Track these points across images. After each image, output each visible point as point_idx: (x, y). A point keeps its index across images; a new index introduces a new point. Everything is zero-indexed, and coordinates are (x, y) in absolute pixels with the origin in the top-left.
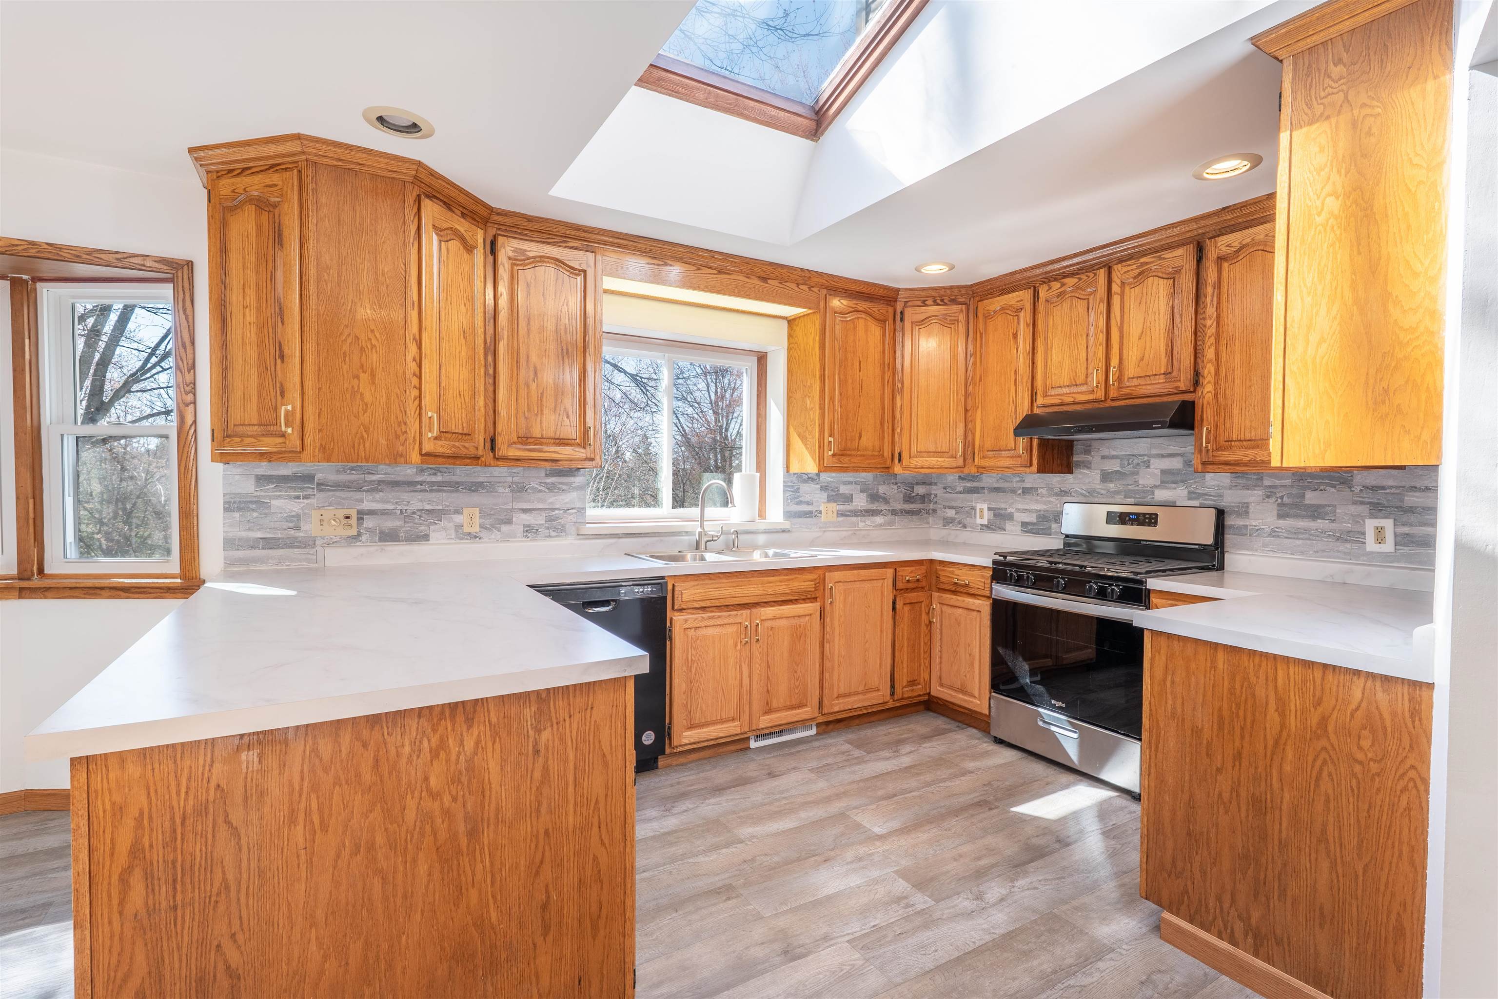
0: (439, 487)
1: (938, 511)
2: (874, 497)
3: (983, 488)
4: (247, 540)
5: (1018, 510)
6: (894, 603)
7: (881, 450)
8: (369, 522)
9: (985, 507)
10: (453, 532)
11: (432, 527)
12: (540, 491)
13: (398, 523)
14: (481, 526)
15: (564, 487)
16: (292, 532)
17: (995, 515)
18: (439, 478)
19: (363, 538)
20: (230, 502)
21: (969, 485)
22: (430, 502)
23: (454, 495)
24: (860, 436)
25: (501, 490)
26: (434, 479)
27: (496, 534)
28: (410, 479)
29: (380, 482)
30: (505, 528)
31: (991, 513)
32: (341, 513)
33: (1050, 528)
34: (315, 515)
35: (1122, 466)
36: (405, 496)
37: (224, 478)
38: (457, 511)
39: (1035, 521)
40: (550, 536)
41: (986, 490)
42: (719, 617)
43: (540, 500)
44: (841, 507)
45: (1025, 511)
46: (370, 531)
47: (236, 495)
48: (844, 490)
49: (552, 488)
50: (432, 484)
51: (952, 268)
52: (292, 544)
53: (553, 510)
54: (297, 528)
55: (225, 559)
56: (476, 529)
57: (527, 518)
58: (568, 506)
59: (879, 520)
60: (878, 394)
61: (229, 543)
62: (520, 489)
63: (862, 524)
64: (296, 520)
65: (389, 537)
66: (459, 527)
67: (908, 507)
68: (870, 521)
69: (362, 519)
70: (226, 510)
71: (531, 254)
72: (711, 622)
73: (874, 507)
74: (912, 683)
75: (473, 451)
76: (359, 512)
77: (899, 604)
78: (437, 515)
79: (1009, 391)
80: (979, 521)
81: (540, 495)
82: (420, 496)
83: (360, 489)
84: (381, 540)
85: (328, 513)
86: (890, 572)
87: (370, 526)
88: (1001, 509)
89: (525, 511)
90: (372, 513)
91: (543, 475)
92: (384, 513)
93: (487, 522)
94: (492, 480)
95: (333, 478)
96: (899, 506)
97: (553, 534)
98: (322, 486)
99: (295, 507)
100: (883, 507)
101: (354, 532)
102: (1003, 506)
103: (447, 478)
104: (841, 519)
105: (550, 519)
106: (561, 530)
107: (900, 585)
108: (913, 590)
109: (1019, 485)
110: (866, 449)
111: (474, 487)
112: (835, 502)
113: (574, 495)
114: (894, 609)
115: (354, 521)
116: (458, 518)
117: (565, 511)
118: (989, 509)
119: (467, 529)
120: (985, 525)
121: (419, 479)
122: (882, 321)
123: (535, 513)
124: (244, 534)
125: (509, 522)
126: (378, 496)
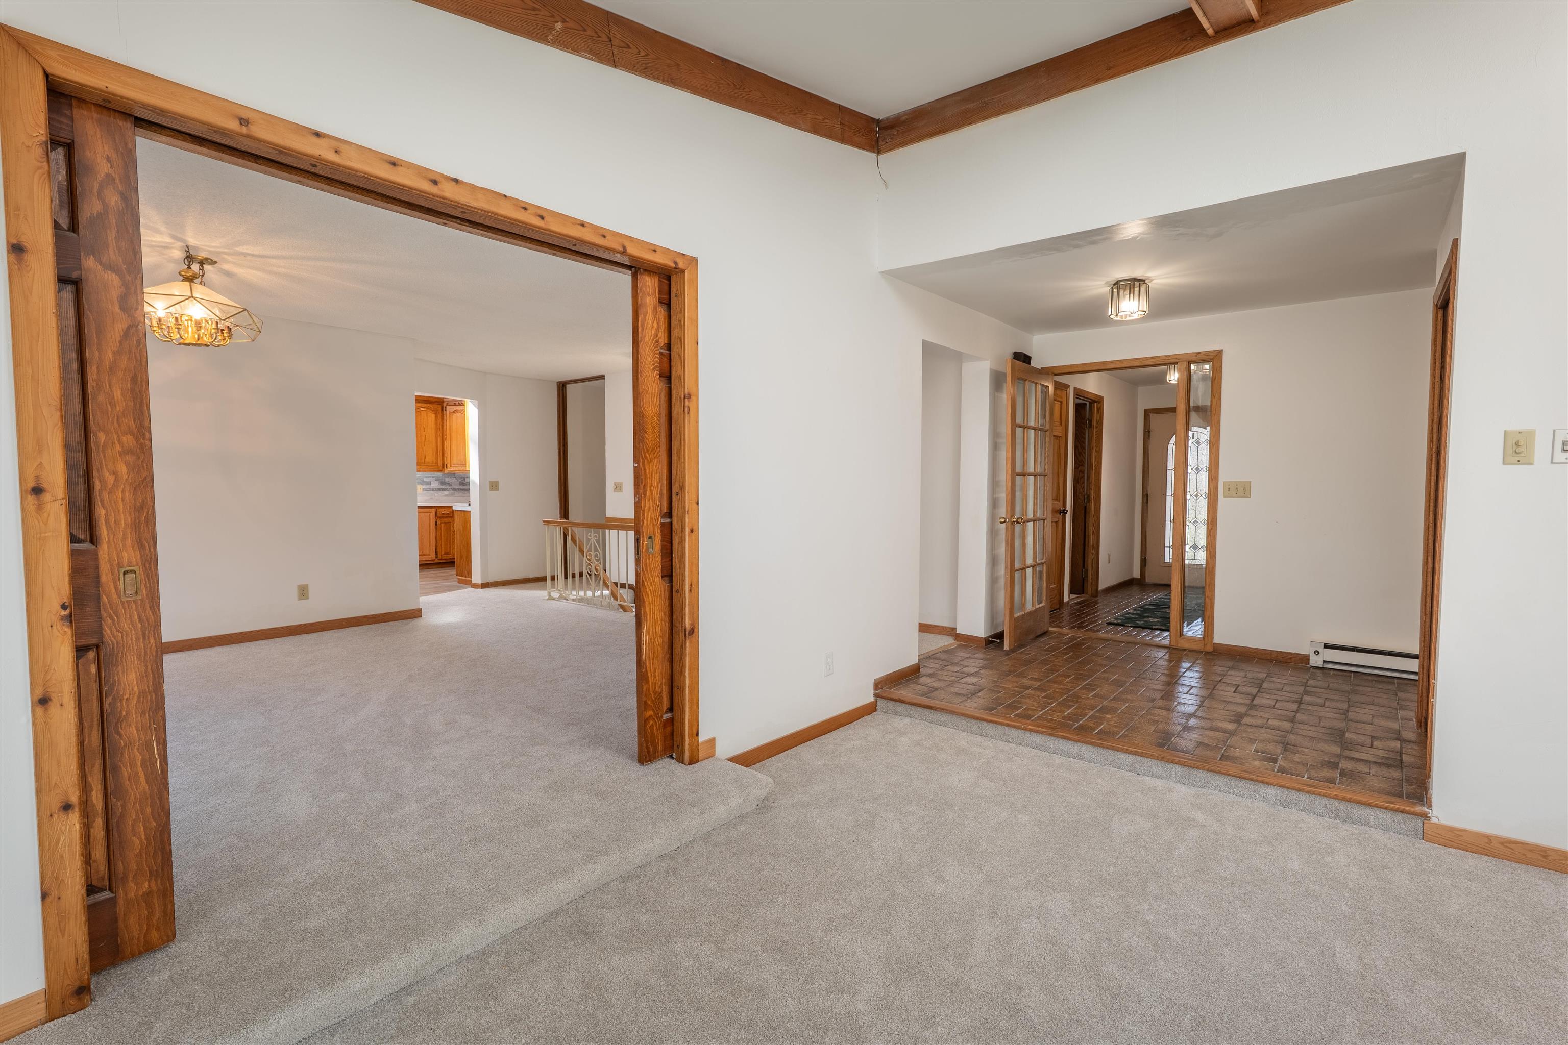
2: (443, 483)
6: (436, 522)
7: (437, 463)
24: (425, 458)
44: (424, 487)
48: (425, 480)
59: (446, 493)
60: (434, 441)
63: (436, 495)
67: (462, 487)
68: (440, 493)
73: (443, 487)
74: (446, 553)
77: (439, 523)
86: (433, 511)
96: (457, 487)
100: (448, 487)
104: (425, 492)
107: (439, 515)
108: (446, 517)
110: (429, 463)
112: (422, 484)
114: (436, 524)
122: (435, 412)
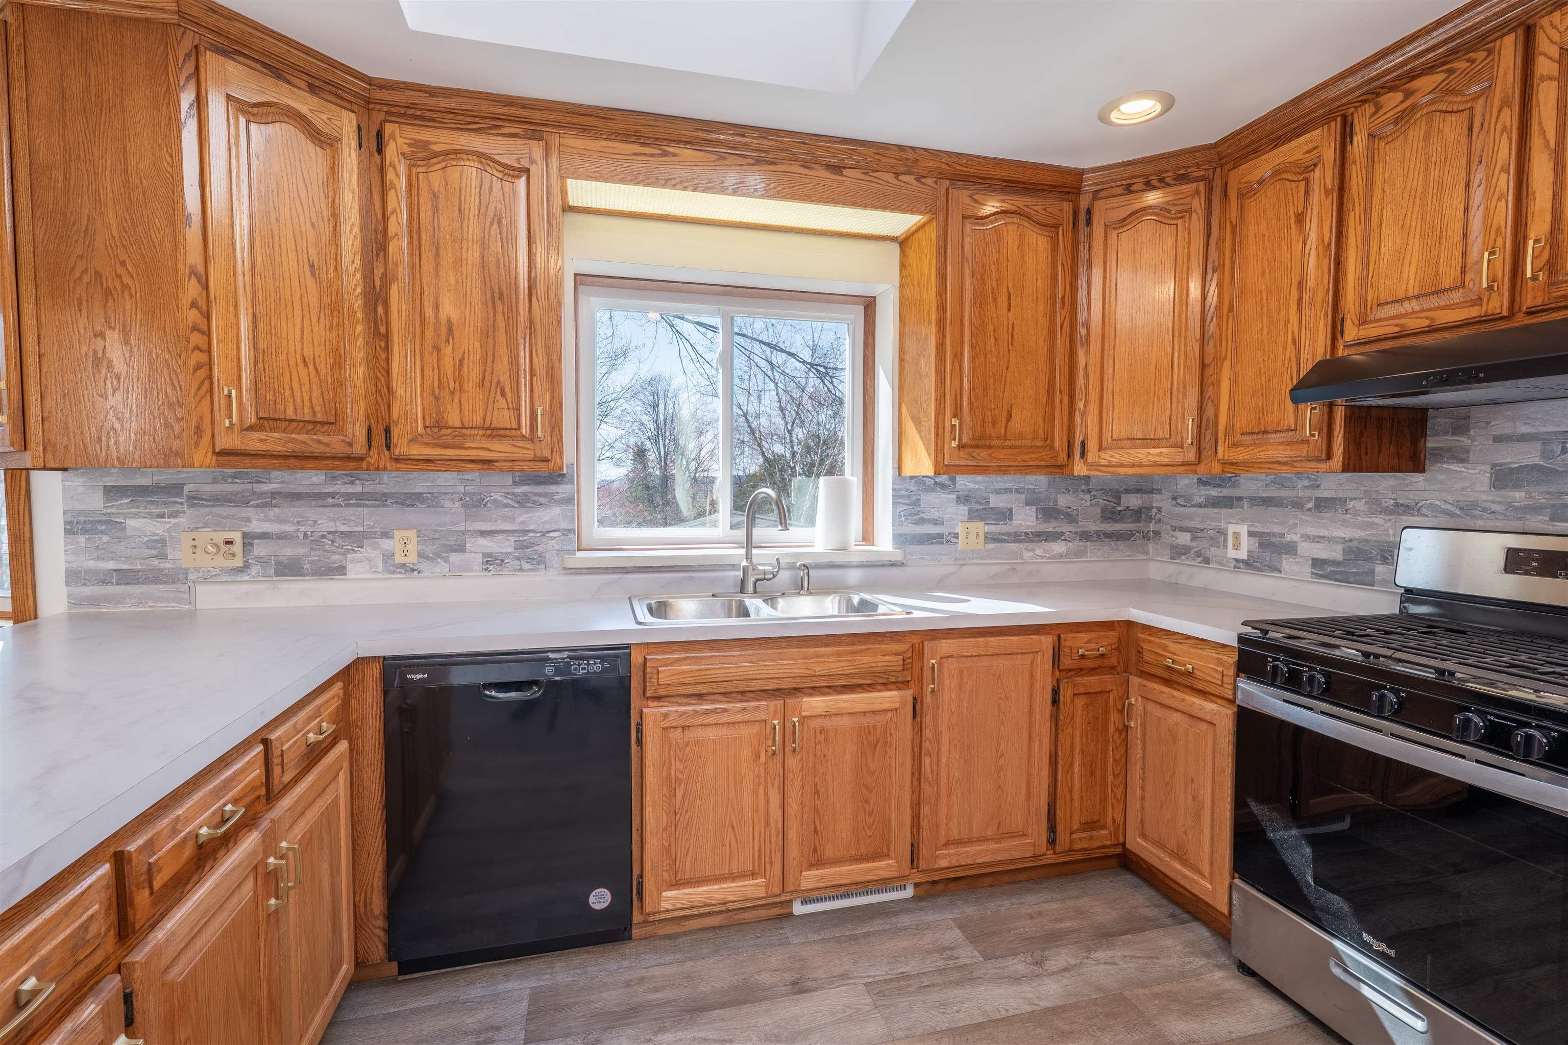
0: (360, 499)
1: (1163, 535)
2: (1049, 512)
3: (1240, 499)
4: (96, 572)
5: (1306, 537)
6: (1056, 692)
7: (1048, 437)
8: (260, 549)
9: (1243, 530)
10: (379, 563)
11: (350, 557)
12: (506, 506)
13: (302, 551)
14: (421, 555)
15: (542, 500)
16: (156, 562)
17: (1261, 545)
18: (358, 488)
19: (254, 570)
20: (71, 522)
21: (1214, 493)
22: (346, 521)
23: (381, 511)
24: (1009, 417)
25: (448, 504)
26: (350, 489)
27: (442, 567)
28: (316, 490)
29: (274, 494)
30: (454, 558)
31: (1255, 541)
32: (220, 537)
33: (1372, 572)
34: (186, 539)
35: (1546, 455)
36: (311, 513)
37: (63, 490)
38: (386, 534)
39: (1339, 557)
40: (521, 569)
41: (1245, 503)
42: (725, 710)
43: (505, 519)
44: (992, 529)
45: (1319, 539)
46: (263, 561)
47: (80, 513)
48: (996, 501)
49: (523, 501)
50: (349, 496)
51: (1169, 103)
52: (155, 577)
53: (526, 532)
54: (162, 557)
55: (69, 596)
56: (412, 559)
57: (486, 544)
58: (548, 527)
59: (1058, 547)
60: (1043, 349)
61: (73, 577)
62: (475, 503)
63: (1027, 555)
64: (159, 546)
65: (289, 569)
66: (388, 556)
67: (1109, 527)
68: (1040, 549)
69: (251, 545)
70: (69, 532)
71: (437, 148)
72: (712, 719)
73: (1049, 527)
74: (1091, 825)
75: (336, 448)
76: (245, 535)
77: (1066, 694)
78: (357, 539)
79: (1287, 322)
80: (1231, 553)
81: (506, 511)
82: (331, 512)
83: (246, 503)
84: (277, 574)
85: (203, 537)
86: (1047, 642)
87: (262, 554)
88: (1274, 535)
89: (484, 534)
90: (264, 536)
91: (509, 481)
92: (281, 536)
93: (429, 549)
94: (435, 490)
95: (208, 488)
96: (1093, 527)
97: (527, 566)
98: (195, 500)
99: (158, 528)
100: (1065, 528)
101: (238, 562)
102: (1277, 529)
103: (370, 488)
104: (991, 546)
105: (521, 546)
106: (539, 561)
107: (1066, 663)
108: (1093, 671)
109: (1307, 493)
110: (1021, 436)
111: (410, 500)
112: (982, 519)
113: (556, 511)
114: (1055, 701)
115: (237, 548)
116: (386, 544)
117: (544, 534)
118: (1251, 534)
119: (399, 559)
120: (1243, 561)
121: (330, 489)
122: (1051, 227)
123: (499, 537)
124: (91, 564)
125: (461, 549)
126: (272, 513)
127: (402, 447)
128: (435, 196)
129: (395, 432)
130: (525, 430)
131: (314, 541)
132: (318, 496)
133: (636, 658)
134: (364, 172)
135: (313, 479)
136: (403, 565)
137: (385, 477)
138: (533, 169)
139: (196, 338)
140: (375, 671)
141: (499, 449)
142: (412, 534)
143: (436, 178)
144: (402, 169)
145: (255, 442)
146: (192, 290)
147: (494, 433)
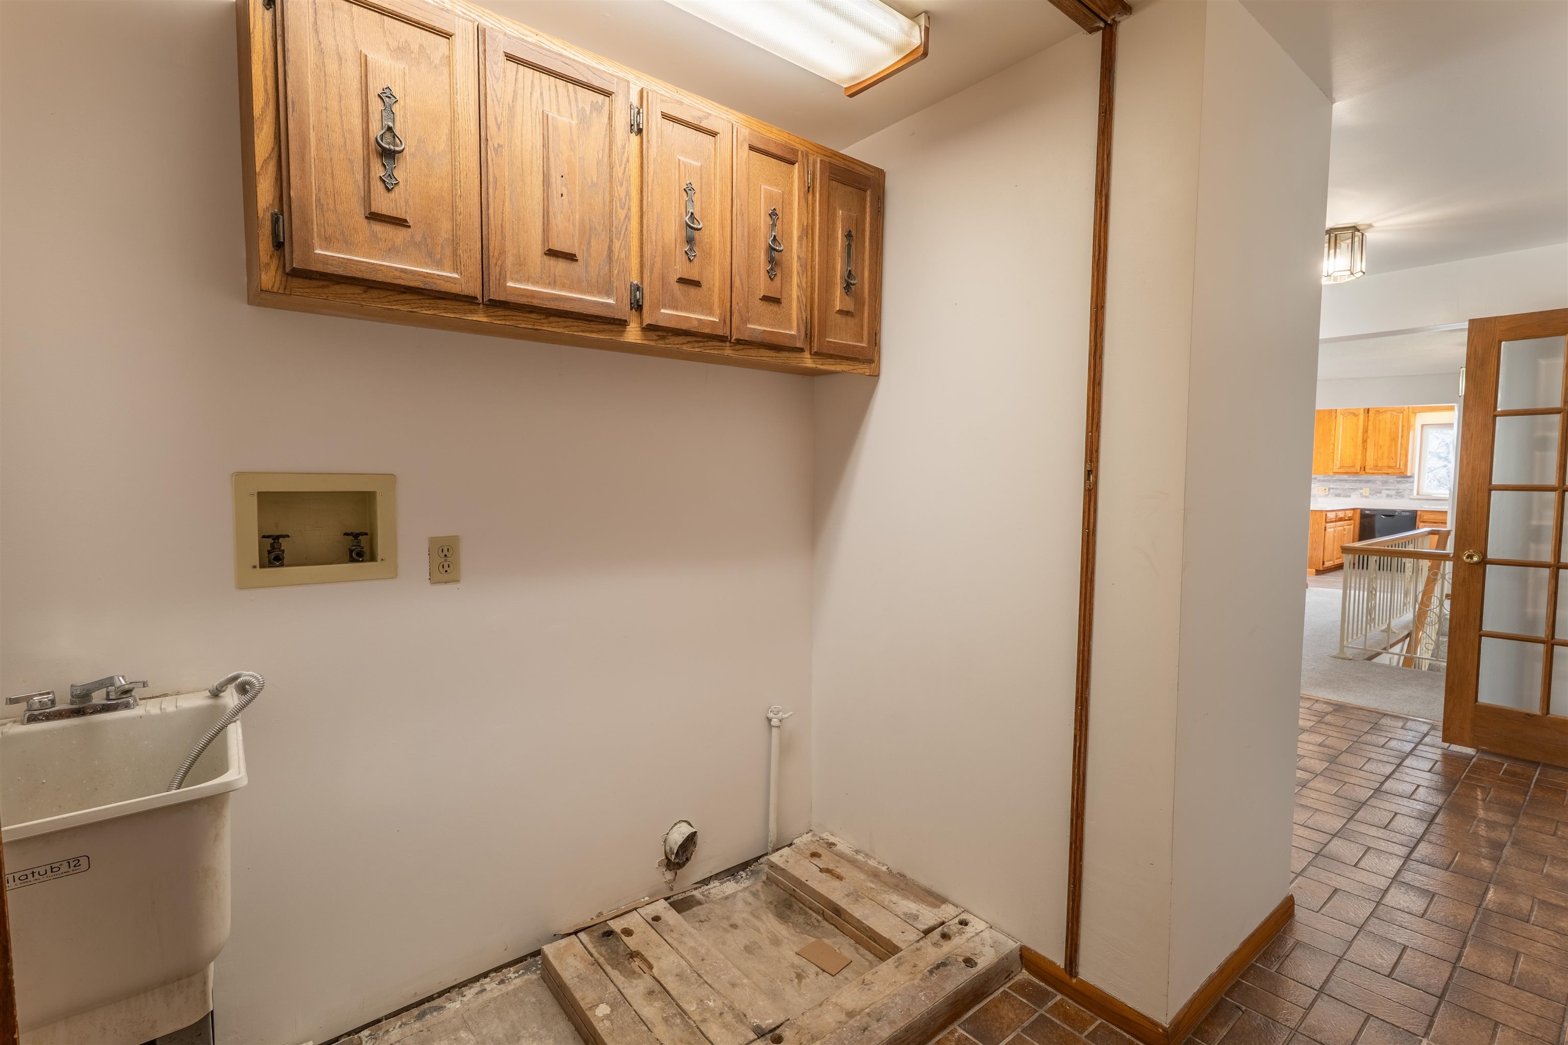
0: (1355, 481)
8: (1332, 491)
10: (1359, 495)
11: (1352, 493)
13: (1341, 492)
14: (1370, 494)
15: (1404, 482)
18: (1355, 479)
19: (1330, 495)
22: (1352, 486)
23: (1360, 484)
25: (1378, 482)
26: (1354, 479)
27: (1375, 497)
29: (1336, 480)
30: (1378, 495)
32: (1324, 488)
36: (1344, 484)
38: (1361, 489)
40: (1397, 498)
43: (1393, 486)
46: (1332, 494)
49: (1399, 482)
50: (1353, 480)
53: (1398, 488)
56: (1367, 494)
57: (1387, 492)
62: (1385, 483)
65: (1338, 495)
66: (1361, 494)
75: (1354, 471)
76: (1329, 488)
78: (1354, 490)
81: (1394, 484)
82: (1348, 484)
83: (1329, 481)
84: (1335, 496)
89: (1387, 489)
90: (1333, 488)
91: (1393, 478)
92: (1337, 489)
93: (1372, 493)
94: (1376, 479)
95: (1322, 479)
98: (1319, 481)
101: (1327, 493)
103: (1360, 479)
105: (1397, 493)
106: (1402, 496)
111: (1368, 482)
113: (1408, 485)
115: (1327, 490)
116: (1361, 491)
117: (1404, 490)
121: (1349, 479)
123: (1391, 490)
125: (1380, 493)
126: (1335, 483)
127: (1367, 470)
128: (1380, 421)
129: (1366, 468)
130: (1398, 466)
131: (1344, 490)
132: (1346, 480)
133: (1419, 513)
134: (1364, 418)
135: (1346, 477)
136: (1365, 496)
137: (1362, 476)
138: (1405, 412)
139: (1332, 454)
140: (1359, 511)
141: (1390, 471)
142: (1368, 489)
143: (1380, 417)
144: (1373, 416)
145: (1339, 471)
146: (1332, 447)
147: (1390, 467)
